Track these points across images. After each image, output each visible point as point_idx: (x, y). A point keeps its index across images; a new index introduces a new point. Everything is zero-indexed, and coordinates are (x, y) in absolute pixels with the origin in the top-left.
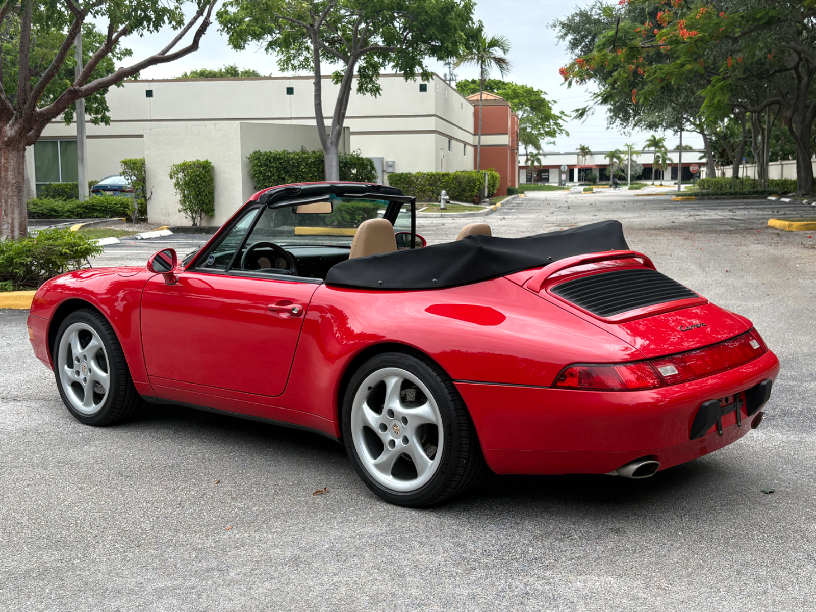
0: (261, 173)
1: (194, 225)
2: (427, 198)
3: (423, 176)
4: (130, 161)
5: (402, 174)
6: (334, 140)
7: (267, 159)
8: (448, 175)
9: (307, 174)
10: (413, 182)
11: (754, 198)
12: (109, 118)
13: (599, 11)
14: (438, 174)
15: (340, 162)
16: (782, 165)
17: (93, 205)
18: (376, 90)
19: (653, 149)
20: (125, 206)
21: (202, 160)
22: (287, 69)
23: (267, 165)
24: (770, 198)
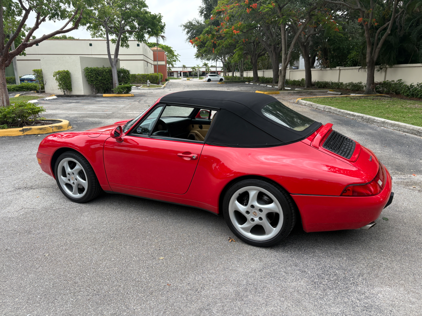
0: (89, 75)
1: (65, 94)
2: (142, 83)
3: (140, 75)
4: (36, 70)
5: (133, 74)
6: (115, 63)
7: (91, 70)
8: (148, 75)
9: (106, 75)
10: (137, 77)
11: (241, 83)
12: (25, 53)
13: (195, 22)
14: (145, 75)
15: (118, 71)
16: (247, 72)
17: (22, 86)
18: (128, 46)
19: (205, 66)
20: (36, 87)
21: (66, 70)
22: (94, 37)
23: (91, 72)
24: (246, 83)
